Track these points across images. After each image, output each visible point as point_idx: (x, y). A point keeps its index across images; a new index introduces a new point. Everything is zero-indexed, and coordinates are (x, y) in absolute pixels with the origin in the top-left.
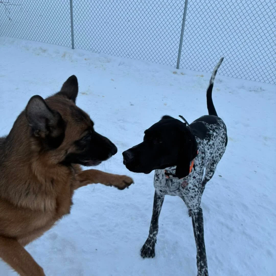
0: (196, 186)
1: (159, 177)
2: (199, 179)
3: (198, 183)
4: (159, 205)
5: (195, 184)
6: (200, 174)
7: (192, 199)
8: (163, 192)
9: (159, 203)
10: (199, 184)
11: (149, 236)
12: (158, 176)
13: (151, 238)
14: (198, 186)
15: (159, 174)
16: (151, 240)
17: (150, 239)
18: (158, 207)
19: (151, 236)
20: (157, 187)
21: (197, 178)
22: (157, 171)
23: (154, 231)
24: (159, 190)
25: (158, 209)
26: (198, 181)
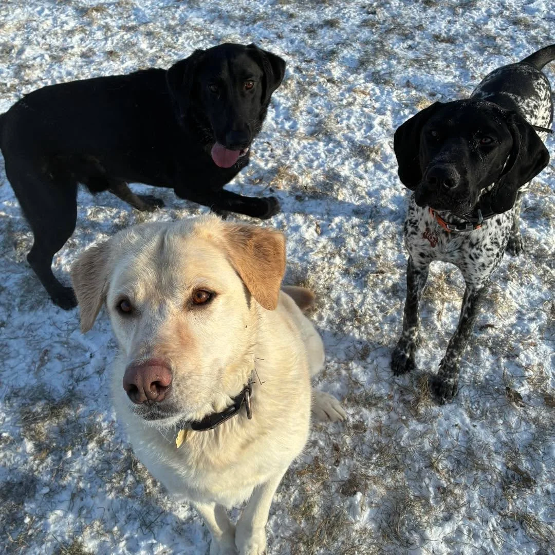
0: (497, 244)
1: (417, 227)
2: (506, 228)
3: (504, 237)
4: (417, 285)
5: (496, 239)
6: (511, 217)
7: (481, 268)
8: (428, 256)
9: (418, 280)
10: (504, 239)
11: (403, 334)
12: (415, 223)
13: (406, 337)
14: (501, 243)
15: (417, 221)
16: (407, 342)
17: (404, 338)
18: (416, 288)
19: (407, 334)
20: (414, 247)
21: (503, 225)
22: (412, 213)
23: (410, 327)
24: (418, 252)
25: (416, 292)
26: (505, 232)
